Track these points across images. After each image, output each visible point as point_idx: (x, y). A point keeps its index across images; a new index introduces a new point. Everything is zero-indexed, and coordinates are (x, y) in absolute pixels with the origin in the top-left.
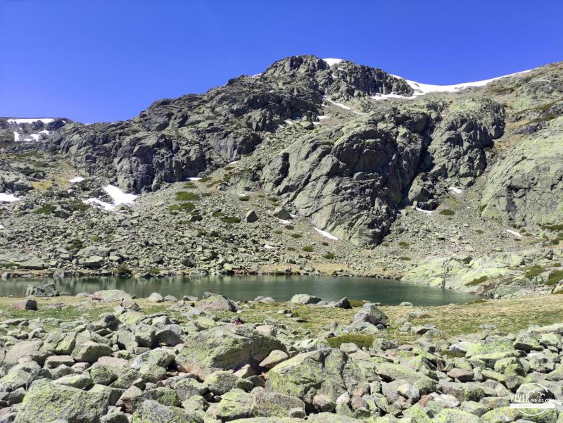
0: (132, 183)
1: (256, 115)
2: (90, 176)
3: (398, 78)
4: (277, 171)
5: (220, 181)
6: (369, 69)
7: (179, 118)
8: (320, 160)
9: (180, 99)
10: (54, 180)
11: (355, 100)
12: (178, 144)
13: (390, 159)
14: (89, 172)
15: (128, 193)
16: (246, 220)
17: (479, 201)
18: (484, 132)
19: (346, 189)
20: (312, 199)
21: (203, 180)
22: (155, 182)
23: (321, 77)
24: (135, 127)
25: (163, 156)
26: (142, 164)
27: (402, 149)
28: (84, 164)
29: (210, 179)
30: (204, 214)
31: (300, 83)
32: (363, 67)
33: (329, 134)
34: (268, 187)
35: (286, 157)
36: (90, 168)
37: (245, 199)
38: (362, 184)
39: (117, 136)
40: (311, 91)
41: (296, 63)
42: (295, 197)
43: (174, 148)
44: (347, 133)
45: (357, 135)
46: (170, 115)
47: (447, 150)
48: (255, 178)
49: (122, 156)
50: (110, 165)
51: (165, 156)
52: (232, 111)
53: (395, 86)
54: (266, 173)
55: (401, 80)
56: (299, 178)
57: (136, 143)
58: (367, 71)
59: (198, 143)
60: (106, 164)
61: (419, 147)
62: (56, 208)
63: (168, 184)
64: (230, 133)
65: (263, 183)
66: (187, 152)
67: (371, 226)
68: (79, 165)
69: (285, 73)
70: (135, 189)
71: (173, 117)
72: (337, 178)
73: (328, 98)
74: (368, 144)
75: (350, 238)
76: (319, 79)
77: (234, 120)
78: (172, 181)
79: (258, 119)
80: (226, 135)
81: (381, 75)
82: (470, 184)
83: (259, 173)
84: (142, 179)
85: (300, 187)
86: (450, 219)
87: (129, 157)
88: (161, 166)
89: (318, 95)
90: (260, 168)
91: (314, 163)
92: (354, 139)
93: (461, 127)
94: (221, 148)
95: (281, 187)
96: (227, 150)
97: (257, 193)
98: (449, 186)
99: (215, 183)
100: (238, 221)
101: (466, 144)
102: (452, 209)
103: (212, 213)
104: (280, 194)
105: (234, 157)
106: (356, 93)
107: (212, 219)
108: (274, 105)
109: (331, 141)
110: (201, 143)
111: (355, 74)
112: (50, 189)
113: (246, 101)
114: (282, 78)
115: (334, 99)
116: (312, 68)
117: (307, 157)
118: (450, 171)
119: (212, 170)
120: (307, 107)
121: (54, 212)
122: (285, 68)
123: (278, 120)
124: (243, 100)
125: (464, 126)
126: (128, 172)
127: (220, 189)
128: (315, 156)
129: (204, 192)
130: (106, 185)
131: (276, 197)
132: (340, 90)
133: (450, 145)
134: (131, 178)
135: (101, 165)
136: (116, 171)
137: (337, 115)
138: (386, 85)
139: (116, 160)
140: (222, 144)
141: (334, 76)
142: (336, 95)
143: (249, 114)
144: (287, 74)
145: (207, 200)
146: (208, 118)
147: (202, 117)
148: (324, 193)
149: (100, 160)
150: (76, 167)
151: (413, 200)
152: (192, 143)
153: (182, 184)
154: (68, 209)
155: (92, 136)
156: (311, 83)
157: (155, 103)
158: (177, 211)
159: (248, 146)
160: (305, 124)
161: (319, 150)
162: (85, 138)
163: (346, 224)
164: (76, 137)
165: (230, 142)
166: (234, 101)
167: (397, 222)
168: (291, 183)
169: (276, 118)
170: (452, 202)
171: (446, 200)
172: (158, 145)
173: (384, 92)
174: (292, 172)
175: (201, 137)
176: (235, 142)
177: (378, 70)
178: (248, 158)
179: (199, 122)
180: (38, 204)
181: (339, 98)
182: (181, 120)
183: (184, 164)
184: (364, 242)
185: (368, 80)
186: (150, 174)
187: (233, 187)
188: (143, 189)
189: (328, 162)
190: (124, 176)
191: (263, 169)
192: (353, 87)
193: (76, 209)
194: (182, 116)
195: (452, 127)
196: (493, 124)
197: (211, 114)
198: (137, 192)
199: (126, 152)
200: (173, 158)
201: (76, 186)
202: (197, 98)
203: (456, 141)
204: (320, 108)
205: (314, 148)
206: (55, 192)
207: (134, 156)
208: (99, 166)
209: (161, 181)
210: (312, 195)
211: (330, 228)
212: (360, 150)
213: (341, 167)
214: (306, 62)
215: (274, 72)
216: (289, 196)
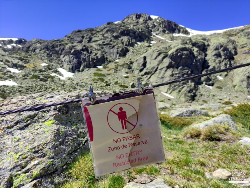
0: (71, 67)
1: (125, 39)
2: (50, 63)
3: (183, 27)
4: (141, 65)
5: (113, 68)
6: (170, 22)
7: (88, 39)
8: (163, 60)
9: (86, 30)
10: (34, 64)
11: (167, 35)
12: (91, 50)
13: (193, 62)
14: (50, 61)
15: (69, 72)
16: (130, 87)
17: (232, 83)
18: (230, 52)
19: (176, 74)
20: (159, 79)
21: (105, 68)
22: (81, 68)
23: (150, 23)
24: (66, 42)
25: (85, 55)
26: (75, 58)
27: (197, 57)
28: (46, 58)
29: (108, 67)
30: (110, 83)
31: (141, 26)
32: (168, 21)
33: (165, 48)
34: (136, 72)
35: (145, 58)
36: (50, 59)
37: (127, 77)
38: (183, 72)
39: (59, 46)
40: (147, 30)
41: (138, 17)
42: (150, 77)
43: (89, 52)
44: (174, 48)
45: (179, 49)
46: (83, 37)
47: (215, 59)
48: (130, 68)
49: (65, 54)
50: (59, 58)
51: (87, 55)
52: (113, 36)
53: (182, 30)
54: (134, 66)
55: (184, 28)
56: (152, 68)
57: (72, 48)
58: (169, 23)
59: (101, 50)
60: (57, 58)
61: (203, 57)
62: (40, 77)
63: (88, 69)
64: (115, 46)
65: (134, 70)
66: (96, 54)
67: (189, 92)
68: (43, 58)
69: (133, 21)
70: (72, 70)
71: (85, 38)
72: (172, 69)
73: (153, 34)
74: (184, 54)
75: (180, 97)
76: (149, 24)
77: (115, 41)
78: (89, 68)
79: (126, 40)
80: (113, 47)
81: (175, 25)
82: (226, 75)
83: (131, 65)
84: (75, 66)
85: (153, 73)
86: (221, 91)
87: (69, 55)
88: (85, 60)
89: (150, 32)
90: (132, 63)
91: (160, 61)
92: (179, 51)
93: (220, 49)
94: (111, 53)
95: (143, 72)
96: (114, 54)
97: (131, 75)
98: (217, 76)
99: (111, 69)
100: (127, 87)
101: (223, 57)
102: (221, 87)
103: (114, 83)
104: (142, 76)
105: (117, 58)
106: (167, 32)
107: (115, 85)
108: (132, 35)
109: (167, 51)
110: (102, 50)
111: (164, 24)
112: (34, 68)
113: (119, 32)
114: (132, 23)
115: (157, 34)
116: (146, 19)
117: (156, 58)
118: (217, 69)
119: (108, 63)
120: (146, 37)
121: (39, 79)
122: (133, 19)
123: (134, 42)
124: (118, 32)
125: (222, 49)
126: (69, 62)
127: (114, 72)
128: (160, 58)
129: (107, 73)
130: (58, 68)
131: (141, 77)
132: (160, 30)
133: (216, 57)
134: (70, 65)
135: (55, 58)
136: (62, 61)
137: (159, 41)
138: (178, 29)
139: (62, 56)
140: (112, 51)
141: (155, 24)
142: (158, 32)
143: (122, 38)
144: (134, 21)
145: (109, 77)
146: (101, 39)
147: (98, 38)
148: (165, 75)
149: (54, 56)
150: (41, 59)
151: (203, 81)
152: (98, 50)
153: (95, 69)
154: (46, 77)
155: (46, 45)
156: (147, 26)
157: (74, 31)
158: (97, 81)
159: (124, 53)
160: (147, 44)
161: (162, 55)
162: (43, 46)
163: (177, 91)
164: (38, 45)
165: (115, 50)
166: (113, 32)
167: (198, 91)
168: (148, 71)
169: (134, 41)
170: (220, 83)
171: (217, 82)
172: (83, 50)
173: (177, 32)
174: (148, 65)
175: (101, 47)
176: (118, 51)
177: (174, 22)
178: (124, 58)
179: (97, 41)
180: (30, 74)
181: (159, 34)
182: (89, 39)
183: (95, 60)
184: (187, 99)
185: (170, 27)
186: (79, 64)
187: (120, 71)
188: (76, 71)
189: (167, 61)
190: (67, 64)
191: (133, 64)
192: (165, 29)
193: (49, 78)
194: (89, 38)
195: (217, 49)
196: (233, 49)
197: (102, 38)
198: (73, 72)
199: (67, 52)
200: (90, 57)
201: (45, 67)
202: (94, 30)
203: (218, 55)
204: (151, 38)
205: (159, 54)
206: (37, 69)
207: (71, 54)
208: (54, 59)
209: (84, 67)
210: (159, 76)
211: (169, 92)
212: (181, 56)
213: (173, 64)
214: (143, 16)
215: (128, 20)
216: (147, 77)
